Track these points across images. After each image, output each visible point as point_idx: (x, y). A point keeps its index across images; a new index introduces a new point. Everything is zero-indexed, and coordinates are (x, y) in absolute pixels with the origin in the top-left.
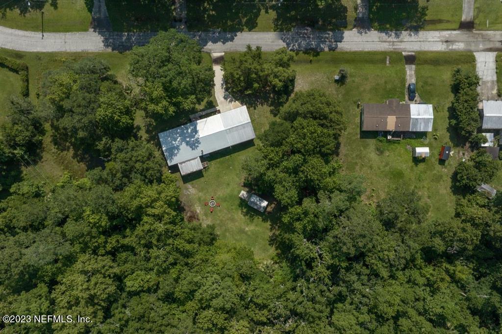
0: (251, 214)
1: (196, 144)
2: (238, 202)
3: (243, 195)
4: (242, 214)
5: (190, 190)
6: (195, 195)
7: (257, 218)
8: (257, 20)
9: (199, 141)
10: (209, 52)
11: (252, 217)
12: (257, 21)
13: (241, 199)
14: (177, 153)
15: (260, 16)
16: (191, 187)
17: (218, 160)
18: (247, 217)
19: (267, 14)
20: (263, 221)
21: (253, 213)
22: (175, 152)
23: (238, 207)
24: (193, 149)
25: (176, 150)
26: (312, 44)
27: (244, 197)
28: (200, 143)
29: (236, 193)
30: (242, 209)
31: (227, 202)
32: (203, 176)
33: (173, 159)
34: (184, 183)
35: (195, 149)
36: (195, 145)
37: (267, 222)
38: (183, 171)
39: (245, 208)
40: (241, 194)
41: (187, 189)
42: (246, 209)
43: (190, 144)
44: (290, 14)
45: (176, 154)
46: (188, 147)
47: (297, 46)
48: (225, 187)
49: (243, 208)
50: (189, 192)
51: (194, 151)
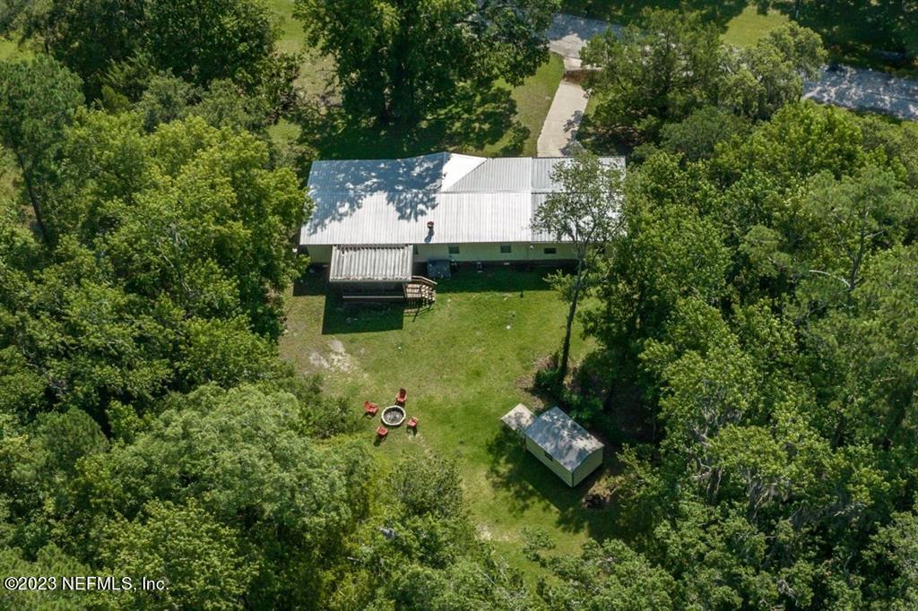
0: (525, 489)
1: (421, 207)
2: (489, 435)
3: (518, 417)
4: (487, 478)
5: (333, 356)
6: (344, 374)
7: (543, 504)
8: (727, 21)
9: (434, 199)
10: (562, 53)
11: (524, 498)
12: (727, 25)
13: (506, 429)
14: (345, 214)
15: (740, 17)
16: (342, 350)
17: (475, 296)
18: (503, 493)
19: (762, 17)
20: (559, 523)
21: (531, 487)
22: (342, 210)
23: (483, 452)
24: (402, 217)
25: (347, 205)
26: (883, 100)
27: (519, 424)
28: (433, 207)
29: (492, 406)
30: (496, 462)
31: (448, 428)
32: (400, 327)
33: (324, 226)
34: (324, 332)
35: (408, 218)
36: (414, 207)
37: (576, 531)
38: (339, 270)
39: (507, 461)
40: (512, 413)
41: (325, 351)
42: (510, 466)
43: (400, 201)
44: (830, 29)
45: (342, 215)
46: (392, 207)
47: (832, 94)
48: (463, 378)
49: (502, 461)
50: (330, 362)
51: (404, 222)
